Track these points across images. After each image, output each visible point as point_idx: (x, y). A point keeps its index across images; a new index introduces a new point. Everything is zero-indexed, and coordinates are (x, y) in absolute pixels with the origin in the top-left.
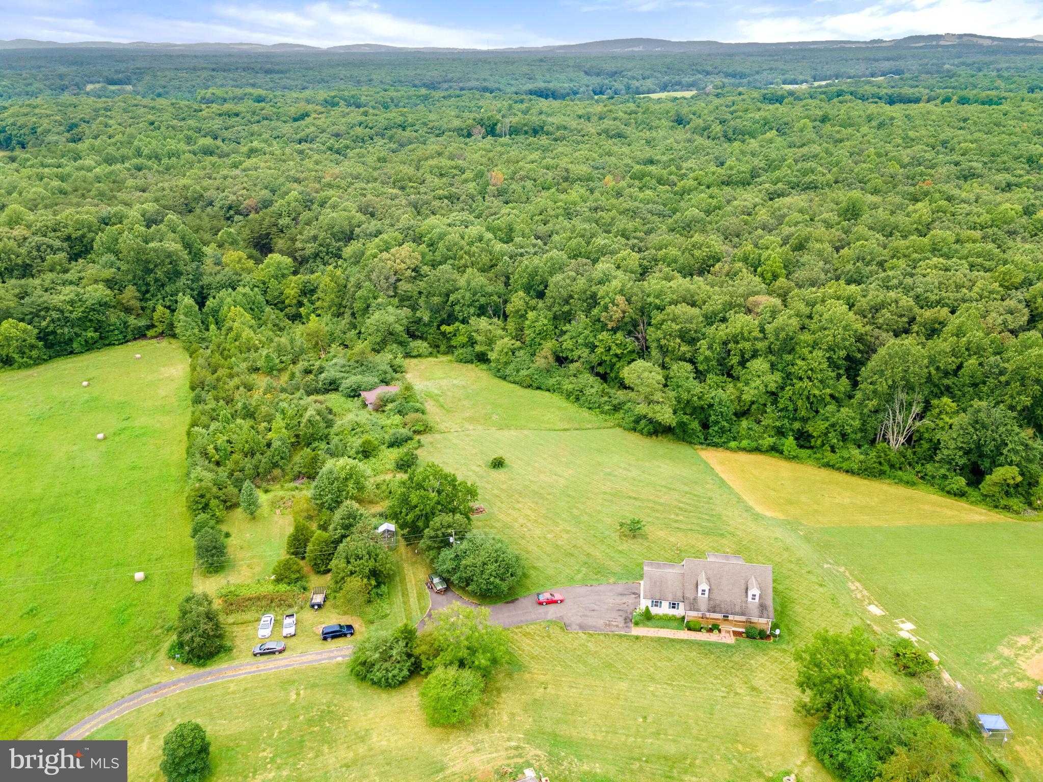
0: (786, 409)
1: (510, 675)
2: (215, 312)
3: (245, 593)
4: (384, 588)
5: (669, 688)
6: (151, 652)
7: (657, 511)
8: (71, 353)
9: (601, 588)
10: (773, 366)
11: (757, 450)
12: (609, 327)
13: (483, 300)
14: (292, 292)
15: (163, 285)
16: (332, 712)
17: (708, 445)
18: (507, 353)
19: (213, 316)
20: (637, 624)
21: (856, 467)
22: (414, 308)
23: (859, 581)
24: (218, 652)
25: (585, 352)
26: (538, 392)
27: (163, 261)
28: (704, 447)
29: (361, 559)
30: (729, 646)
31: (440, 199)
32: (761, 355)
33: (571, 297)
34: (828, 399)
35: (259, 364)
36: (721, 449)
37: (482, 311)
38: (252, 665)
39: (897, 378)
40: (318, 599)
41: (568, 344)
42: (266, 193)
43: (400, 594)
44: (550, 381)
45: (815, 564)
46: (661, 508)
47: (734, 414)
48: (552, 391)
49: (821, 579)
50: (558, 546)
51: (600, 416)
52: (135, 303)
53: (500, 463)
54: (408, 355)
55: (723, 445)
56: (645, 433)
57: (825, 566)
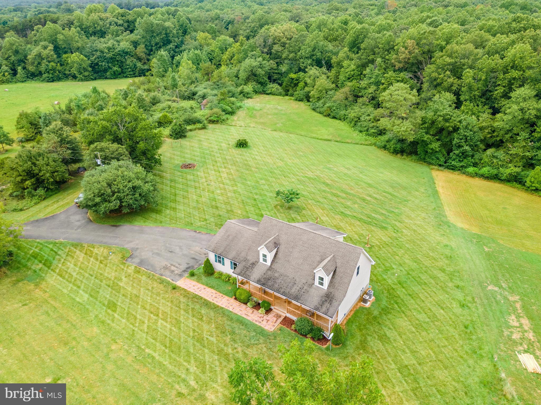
1: (17, 282)
2: (178, 62)
7: (337, 196)
8: (106, 78)
9: (202, 236)
12: (397, 68)
13: (319, 55)
17: (448, 168)
20: (192, 275)
22: (279, 63)
23: (530, 318)
26: (333, 120)
27: (161, 32)
30: (261, 332)
36: (457, 172)
41: (364, 83)
44: (343, 112)
45: (476, 282)
46: (344, 195)
47: (481, 141)
48: (343, 120)
49: (469, 298)
50: (214, 200)
51: (364, 137)
52: (143, 55)
53: (242, 144)
54: (264, 93)
55: (461, 169)
56: (392, 151)
57: (490, 288)
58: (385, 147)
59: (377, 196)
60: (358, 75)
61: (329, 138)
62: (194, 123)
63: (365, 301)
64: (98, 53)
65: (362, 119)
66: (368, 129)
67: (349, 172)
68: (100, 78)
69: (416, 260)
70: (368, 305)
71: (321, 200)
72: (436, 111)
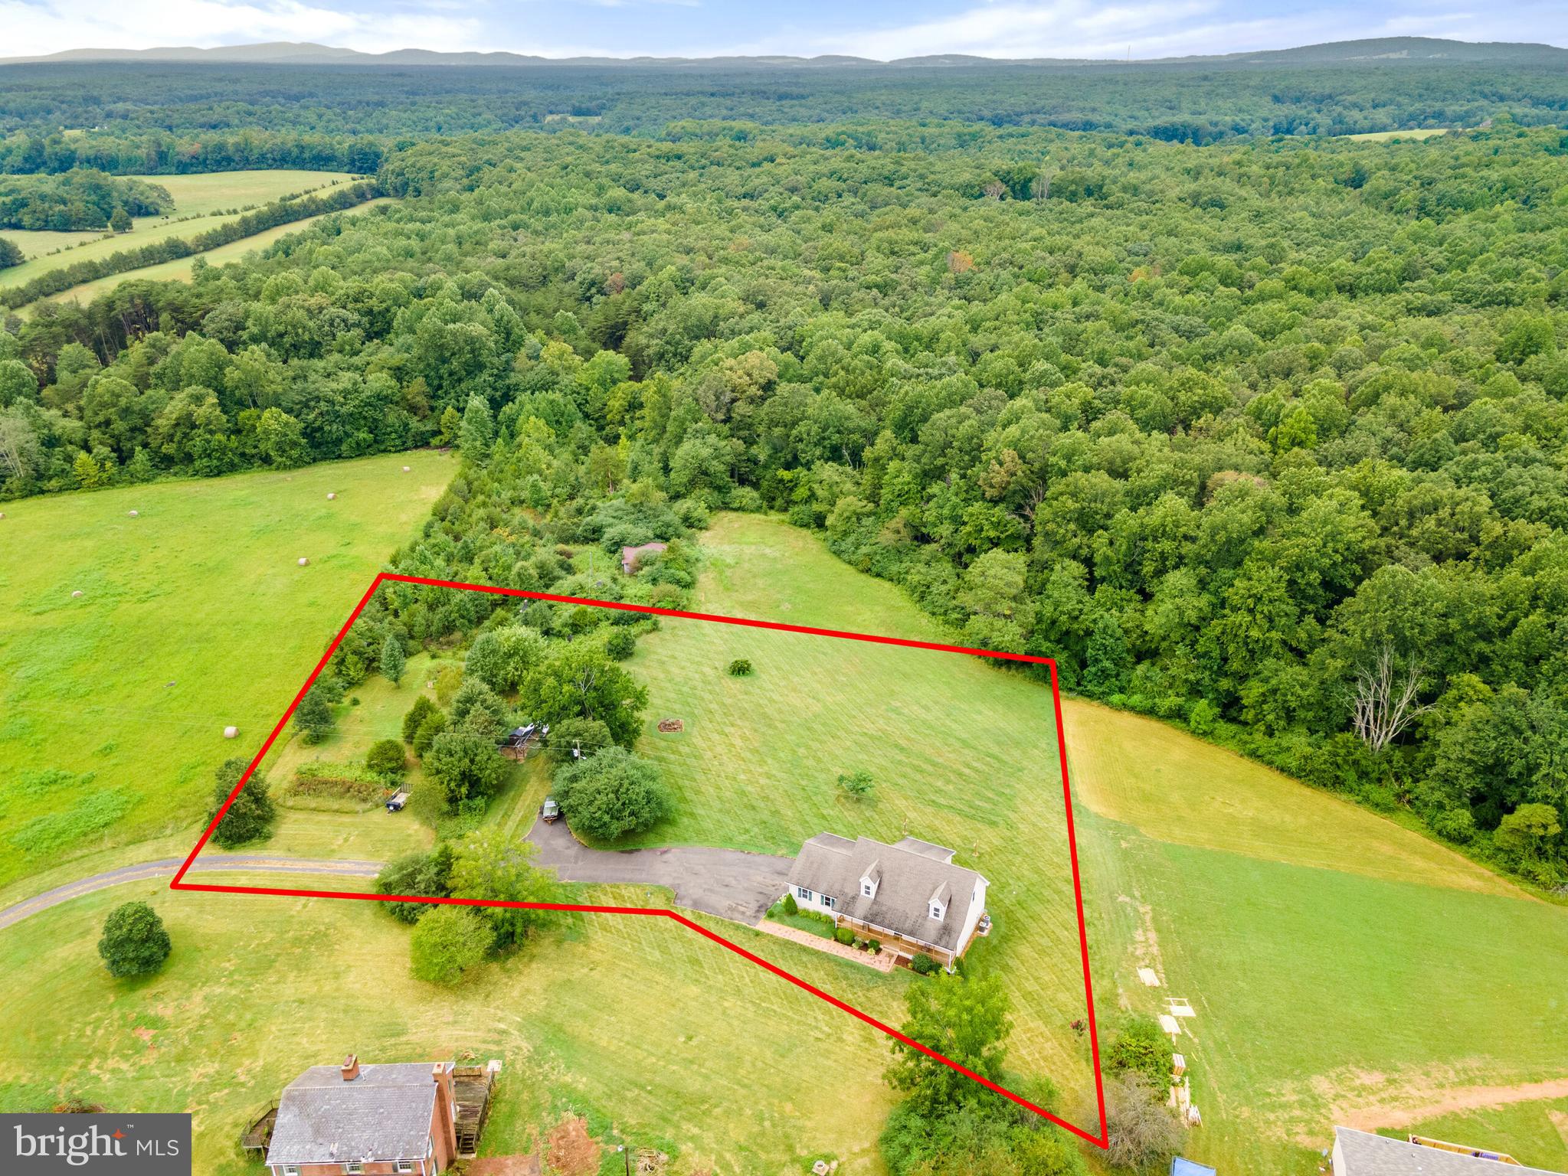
0: (1206, 655)
1: (559, 943)
2: (512, 421)
3: (326, 774)
4: (480, 802)
5: (753, 1009)
6: (189, 820)
7: (921, 772)
8: (339, 457)
9: (758, 859)
10: (1203, 585)
11: (1150, 712)
12: (988, 495)
13: (836, 438)
14: (617, 405)
15: (460, 380)
16: (326, 935)
17: (1081, 693)
18: (849, 518)
19: (508, 427)
20: (771, 916)
21: (1294, 764)
22: (750, 442)
23: (1158, 931)
24: (250, 838)
25: (945, 530)
26: (877, 580)
27: (461, 349)
28: (1073, 695)
29: (451, 755)
30: (877, 975)
31: (868, 288)
32: (1186, 565)
33: (950, 445)
34: (1276, 648)
35: (525, 494)
36: (1095, 703)
37: (834, 455)
38: (280, 859)
39: (1383, 626)
40: (401, 799)
41: (930, 516)
42: (639, 266)
43: (502, 813)
44: (895, 567)
45: (1106, 894)
46: (930, 769)
47: (1128, 651)
48: (896, 583)
49: (1096, 915)
50: (743, 793)
52: (421, 401)
53: (741, 669)
54: (726, 507)
55: (1102, 698)
56: (990, 661)
57: (1120, 899)
59: (979, 766)
62: (638, 620)
63: (982, 929)
64: (323, 406)
65: (934, 588)
67: (929, 717)
68: (324, 459)
69: (1037, 871)
70: (985, 933)
71: (901, 781)
72: (1057, 604)
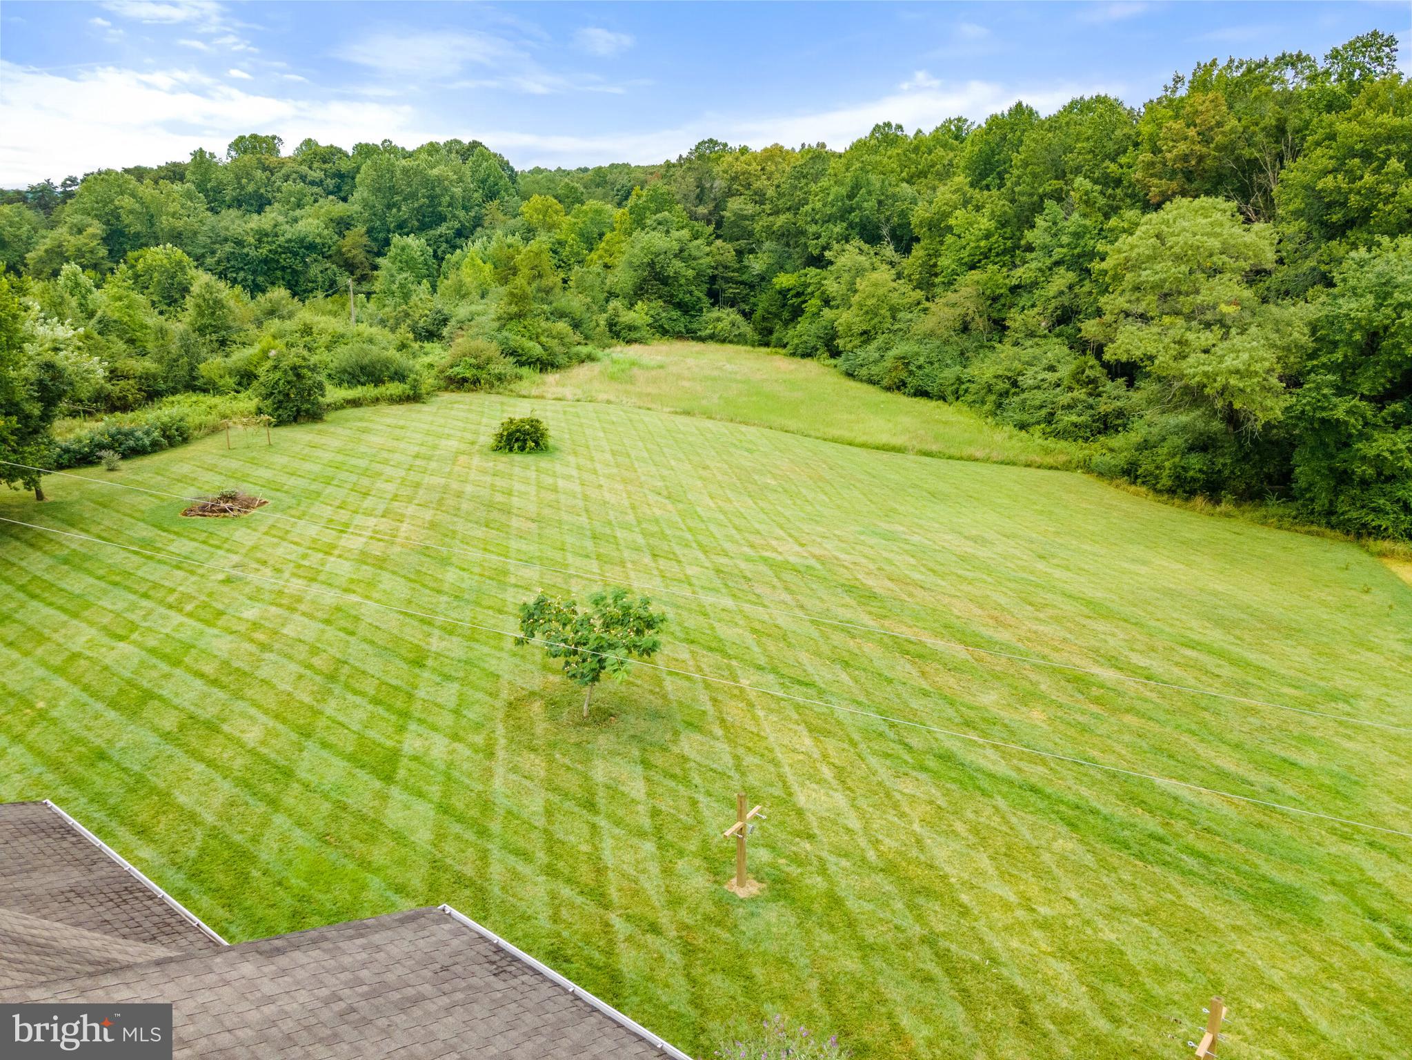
27: (414, 192)
44: (950, 373)
48: (951, 398)
51: (1040, 441)
52: (360, 255)
53: (522, 440)
54: (691, 335)
56: (1165, 482)
58: (1131, 473)
59: (1156, 665)
60: (1005, 252)
61: (898, 441)
62: (378, 381)
64: (228, 247)
65: (1027, 381)
66: (1052, 414)
67: (983, 553)
71: (820, 674)
